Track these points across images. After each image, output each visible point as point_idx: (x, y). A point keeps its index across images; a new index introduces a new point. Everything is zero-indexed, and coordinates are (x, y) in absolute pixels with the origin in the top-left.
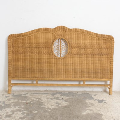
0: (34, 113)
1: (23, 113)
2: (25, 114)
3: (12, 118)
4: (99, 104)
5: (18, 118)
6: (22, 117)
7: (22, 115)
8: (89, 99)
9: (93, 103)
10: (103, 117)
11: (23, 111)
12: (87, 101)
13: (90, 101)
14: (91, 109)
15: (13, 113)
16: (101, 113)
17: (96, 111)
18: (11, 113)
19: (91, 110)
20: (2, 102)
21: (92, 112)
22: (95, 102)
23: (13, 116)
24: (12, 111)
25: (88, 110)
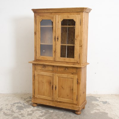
0: (50, 112)
1: (42, 112)
2: (43, 113)
3: (33, 116)
4: (103, 105)
5: (38, 116)
6: (41, 115)
7: (40, 113)
8: (95, 101)
9: (99, 104)
10: (108, 115)
11: (41, 110)
12: (93, 102)
13: (96, 102)
14: (97, 108)
15: (33, 112)
16: (106, 112)
17: (102, 111)
18: (32, 112)
19: (98, 110)
20: (22, 104)
21: (98, 111)
22: (100, 103)
23: (33, 114)
24: (32, 111)
25: (95, 109)
